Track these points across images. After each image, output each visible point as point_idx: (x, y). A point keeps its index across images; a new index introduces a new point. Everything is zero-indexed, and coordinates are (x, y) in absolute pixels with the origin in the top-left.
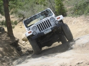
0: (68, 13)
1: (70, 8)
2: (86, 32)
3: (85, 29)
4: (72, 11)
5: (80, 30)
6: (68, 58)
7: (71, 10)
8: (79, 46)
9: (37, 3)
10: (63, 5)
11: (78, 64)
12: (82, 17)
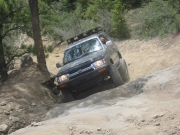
0: (132, 33)
1: (135, 25)
2: (164, 65)
3: (160, 60)
4: (140, 31)
5: (153, 61)
6: (138, 107)
7: (137, 28)
8: (154, 87)
9: (82, 18)
10: (124, 21)
11: (157, 117)
12: (156, 40)
